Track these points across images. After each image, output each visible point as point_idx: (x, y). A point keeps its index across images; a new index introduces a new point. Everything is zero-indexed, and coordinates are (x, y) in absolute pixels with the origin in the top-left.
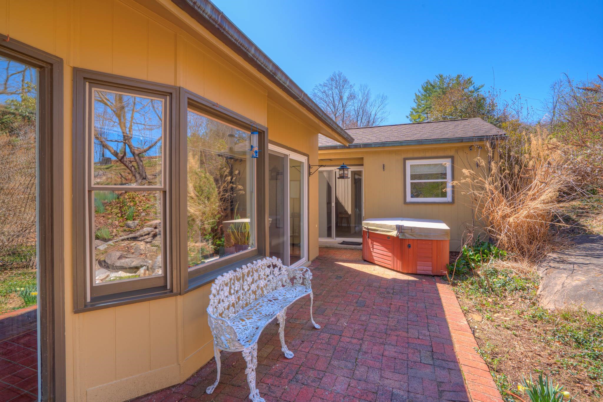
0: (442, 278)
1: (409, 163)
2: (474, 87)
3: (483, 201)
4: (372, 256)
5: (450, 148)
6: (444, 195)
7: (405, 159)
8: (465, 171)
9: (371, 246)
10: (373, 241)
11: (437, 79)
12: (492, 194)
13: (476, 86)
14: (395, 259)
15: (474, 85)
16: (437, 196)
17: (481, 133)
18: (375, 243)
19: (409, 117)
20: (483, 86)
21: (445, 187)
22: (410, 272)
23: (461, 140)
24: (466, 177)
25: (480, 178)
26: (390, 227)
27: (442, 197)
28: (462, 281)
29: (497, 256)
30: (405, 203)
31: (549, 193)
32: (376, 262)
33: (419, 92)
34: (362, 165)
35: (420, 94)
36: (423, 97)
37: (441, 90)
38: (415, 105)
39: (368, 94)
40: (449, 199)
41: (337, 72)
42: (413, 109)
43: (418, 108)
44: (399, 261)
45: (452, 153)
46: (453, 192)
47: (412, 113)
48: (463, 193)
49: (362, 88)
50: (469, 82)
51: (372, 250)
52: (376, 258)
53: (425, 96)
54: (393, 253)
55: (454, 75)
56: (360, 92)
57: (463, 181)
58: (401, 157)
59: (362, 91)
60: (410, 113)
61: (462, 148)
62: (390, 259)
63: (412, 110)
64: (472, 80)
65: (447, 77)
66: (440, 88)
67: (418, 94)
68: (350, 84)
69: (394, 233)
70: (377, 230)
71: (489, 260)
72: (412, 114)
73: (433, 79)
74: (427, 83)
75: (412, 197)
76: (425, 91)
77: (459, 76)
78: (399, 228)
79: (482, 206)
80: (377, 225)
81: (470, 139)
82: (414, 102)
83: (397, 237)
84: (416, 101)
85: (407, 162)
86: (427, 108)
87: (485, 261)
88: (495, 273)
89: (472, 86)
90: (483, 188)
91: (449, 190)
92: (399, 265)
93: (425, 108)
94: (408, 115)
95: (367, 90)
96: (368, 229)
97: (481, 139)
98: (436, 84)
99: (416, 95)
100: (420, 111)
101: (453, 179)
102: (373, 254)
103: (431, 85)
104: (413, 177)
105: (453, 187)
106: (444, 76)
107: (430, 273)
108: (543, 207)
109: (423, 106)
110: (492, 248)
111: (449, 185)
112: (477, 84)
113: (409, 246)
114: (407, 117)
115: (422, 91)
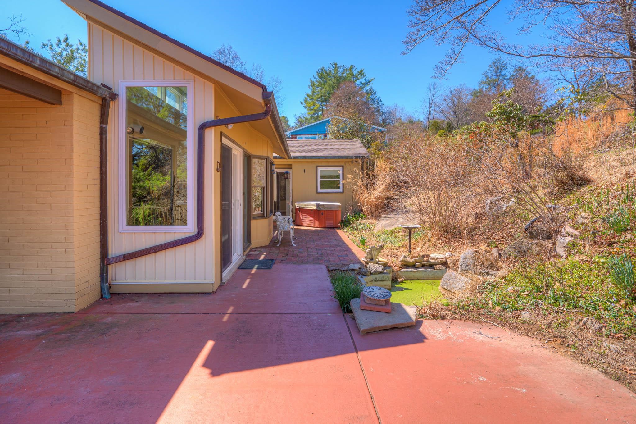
0: (338, 228)
1: (319, 169)
2: (365, 79)
3: (357, 191)
4: (301, 222)
5: (342, 161)
6: (338, 188)
7: (317, 167)
8: (349, 176)
9: (301, 216)
10: (302, 213)
11: (332, 67)
12: (361, 187)
13: (367, 79)
14: (315, 221)
15: (365, 77)
16: (334, 188)
17: (357, 154)
18: (303, 214)
19: (304, 103)
20: (373, 79)
21: (339, 184)
22: (323, 227)
23: (347, 157)
24: (349, 179)
25: (356, 180)
26: (313, 205)
27: (337, 189)
28: (346, 227)
29: (362, 218)
30: (317, 192)
31: (382, 188)
32: (304, 225)
33: (315, 78)
34: (291, 168)
35: (315, 81)
36: (317, 84)
37: (335, 79)
38: (309, 92)
39: (261, 75)
40: (341, 190)
41: (226, 46)
42: (307, 95)
43: (313, 95)
44: (317, 222)
45: (343, 164)
46: (343, 187)
47: (306, 99)
48: (348, 187)
49: (255, 69)
50: (361, 73)
51: (302, 219)
52: (304, 223)
53: (320, 83)
54: (314, 218)
55: (348, 66)
56: (253, 72)
57: (348, 181)
58: (315, 165)
59: (255, 71)
60: (305, 99)
61: (348, 162)
62: (313, 221)
63: (306, 97)
64: (363, 72)
65: (341, 66)
66: (335, 77)
67: (313, 80)
68: (241, 61)
69: (315, 208)
70: (305, 207)
71: (359, 220)
72: (306, 101)
73: (328, 67)
74: (322, 69)
75: (321, 189)
76: (320, 78)
77: (352, 67)
78: (317, 205)
79: (356, 194)
80: (305, 205)
81: (352, 157)
82: (309, 88)
83: (317, 209)
84: (311, 87)
85: (318, 168)
86: (322, 96)
87: (357, 220)
88: (360, 224)
89: (364, 78)
90: (357, 185)
91: (341, 185)
92: (317, 224)
93: (320, 96)
94: (302, 101)
95: (261, 70)
96: (299, 207)
97: (357, 157)
98: (331, 73)
99: (311, 81)
100: (314, 98)
101: (343, 179)
102: (302, 220)
103: (326, 72)
104: (322, 177)
105: (343, 184)
106: (339, 65)
107: (332, 227)
108: (379, 194)
109: (318, 93)
110: (360, 214)
111: (341, 182)
112: (369, 77)
113: (322, 214)
114: (302, 103)
115: (317, 78)
